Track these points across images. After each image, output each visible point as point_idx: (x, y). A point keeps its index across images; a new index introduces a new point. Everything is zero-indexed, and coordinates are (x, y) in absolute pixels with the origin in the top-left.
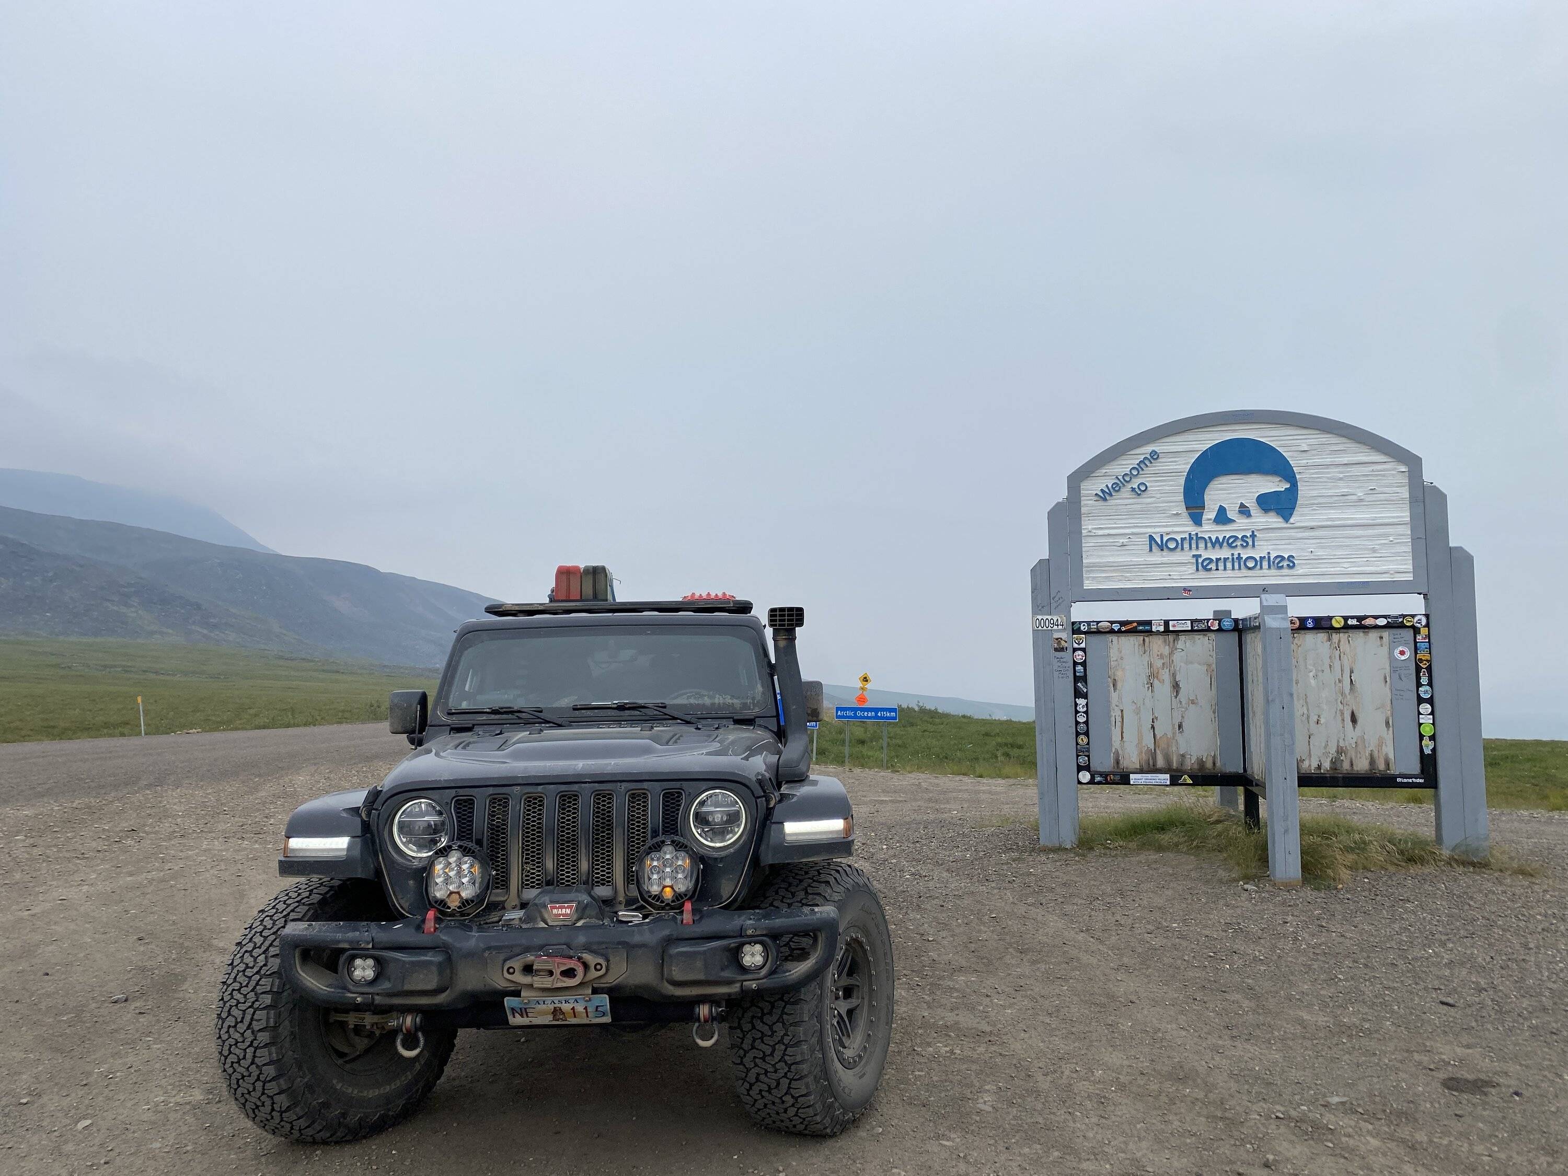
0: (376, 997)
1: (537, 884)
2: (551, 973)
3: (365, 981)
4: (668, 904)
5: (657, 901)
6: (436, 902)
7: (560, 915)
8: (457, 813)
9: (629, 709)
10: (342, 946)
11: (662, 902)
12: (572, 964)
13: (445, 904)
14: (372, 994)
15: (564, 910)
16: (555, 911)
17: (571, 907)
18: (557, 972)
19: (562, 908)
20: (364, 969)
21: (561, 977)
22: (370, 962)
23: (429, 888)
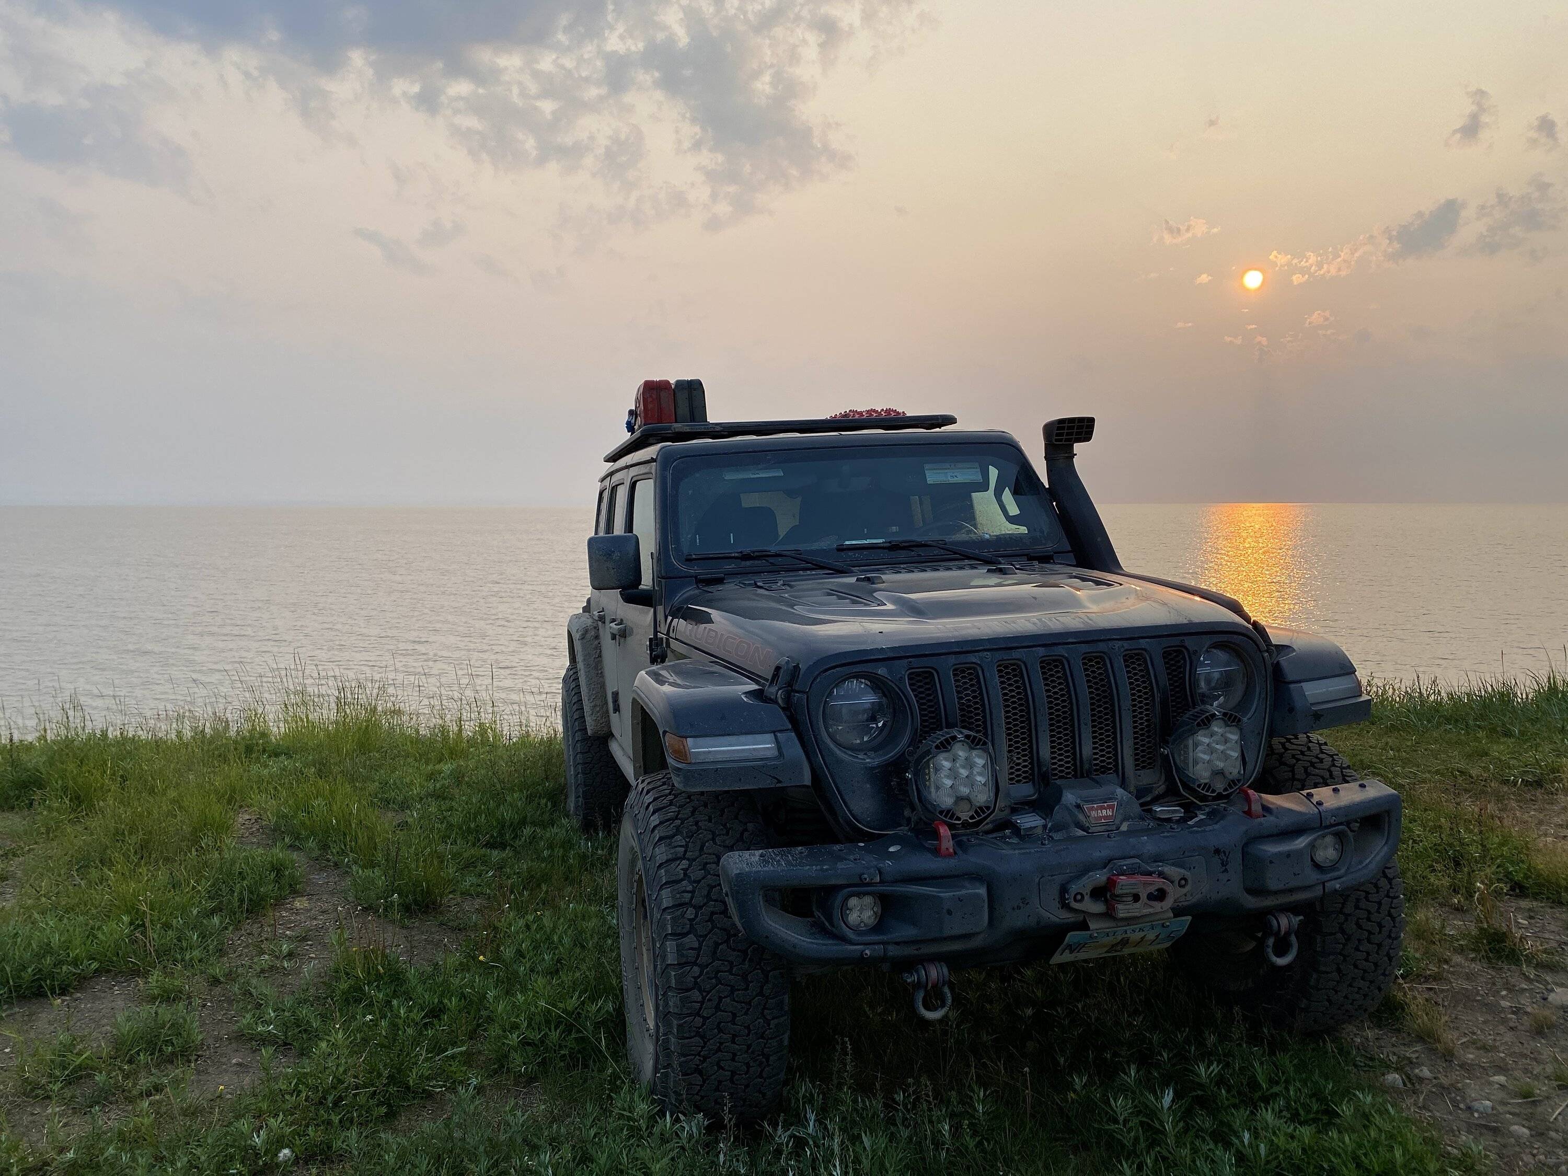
0: (890, 947)
1: (1024, 778)
2: (1136, 898)
3: (865, 925)
4: (1219, 794)
5: (1207, 791)
6: (941, 812)
7: (1101, 818)
8: (913, 690)
9: (904, 548)
10: (833, 882)
11: (1213, 791)
12: (1159, 882)
13: (953, 815)
14: (883, 943)
15: (1104, 812)
16: (1094, 814)
17: (1111, 807)
18: (1143, 896)
19: (1102, 808)
20: (861, 911)
21: (1148, 902)
22: (868, 900)
23: (925, 793)
